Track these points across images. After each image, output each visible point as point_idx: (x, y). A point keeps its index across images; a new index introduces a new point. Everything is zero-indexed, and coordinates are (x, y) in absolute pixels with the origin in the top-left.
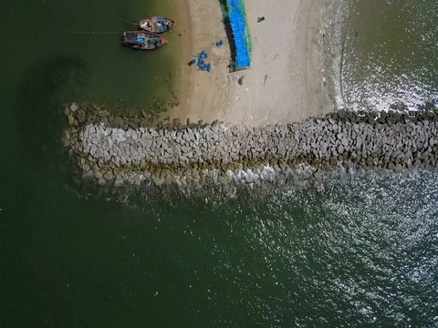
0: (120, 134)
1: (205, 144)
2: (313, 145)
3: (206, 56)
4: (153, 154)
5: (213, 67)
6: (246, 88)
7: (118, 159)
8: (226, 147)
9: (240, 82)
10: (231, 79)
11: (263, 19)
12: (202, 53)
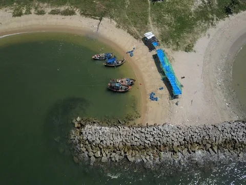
1: (161, 133)
2: (232, 133)
3: (154, 94)
4: (127, 139)
5: (159, 99)
6: (181, 107)
7: (105, 142)
8: (174, 135)
9: (177, 104)
10: (171, 103)
11: (184, 77)
12: (152, 93)
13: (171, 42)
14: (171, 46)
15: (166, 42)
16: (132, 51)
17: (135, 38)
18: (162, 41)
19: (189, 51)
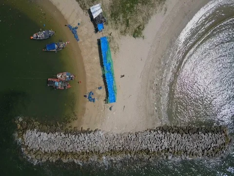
0: (45, 136)
1: (90, 143)
2: (148, 145)
3: (93, 94)
4: (62, 147)
5: (96, 100)
6: (113, 112)
7: (43, 149)
8: (102, 145)
9: (110, 109)
10: (106, 107)
11: (123, 76)
12: (91, 92)
13: (121, 18)
14: (120, 25)
15: (115, 19)
16: (76, 28)
17: (81, 6)
18: (111, 15)
19: (137, 36)
